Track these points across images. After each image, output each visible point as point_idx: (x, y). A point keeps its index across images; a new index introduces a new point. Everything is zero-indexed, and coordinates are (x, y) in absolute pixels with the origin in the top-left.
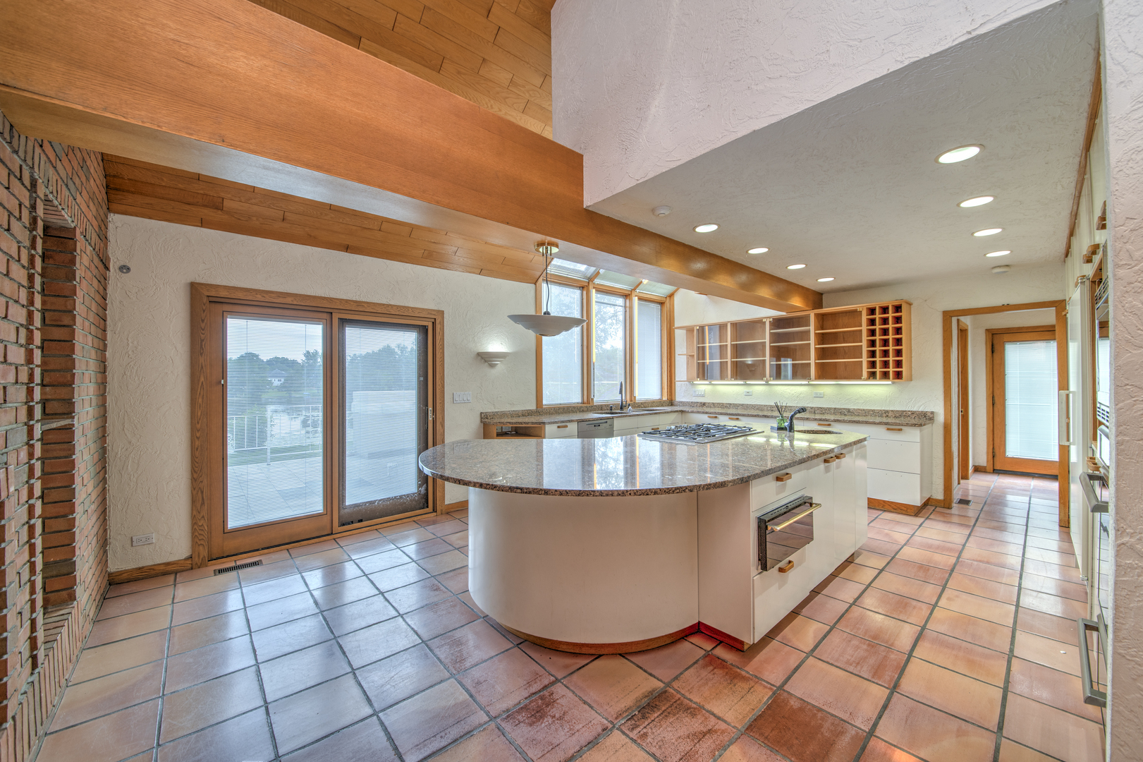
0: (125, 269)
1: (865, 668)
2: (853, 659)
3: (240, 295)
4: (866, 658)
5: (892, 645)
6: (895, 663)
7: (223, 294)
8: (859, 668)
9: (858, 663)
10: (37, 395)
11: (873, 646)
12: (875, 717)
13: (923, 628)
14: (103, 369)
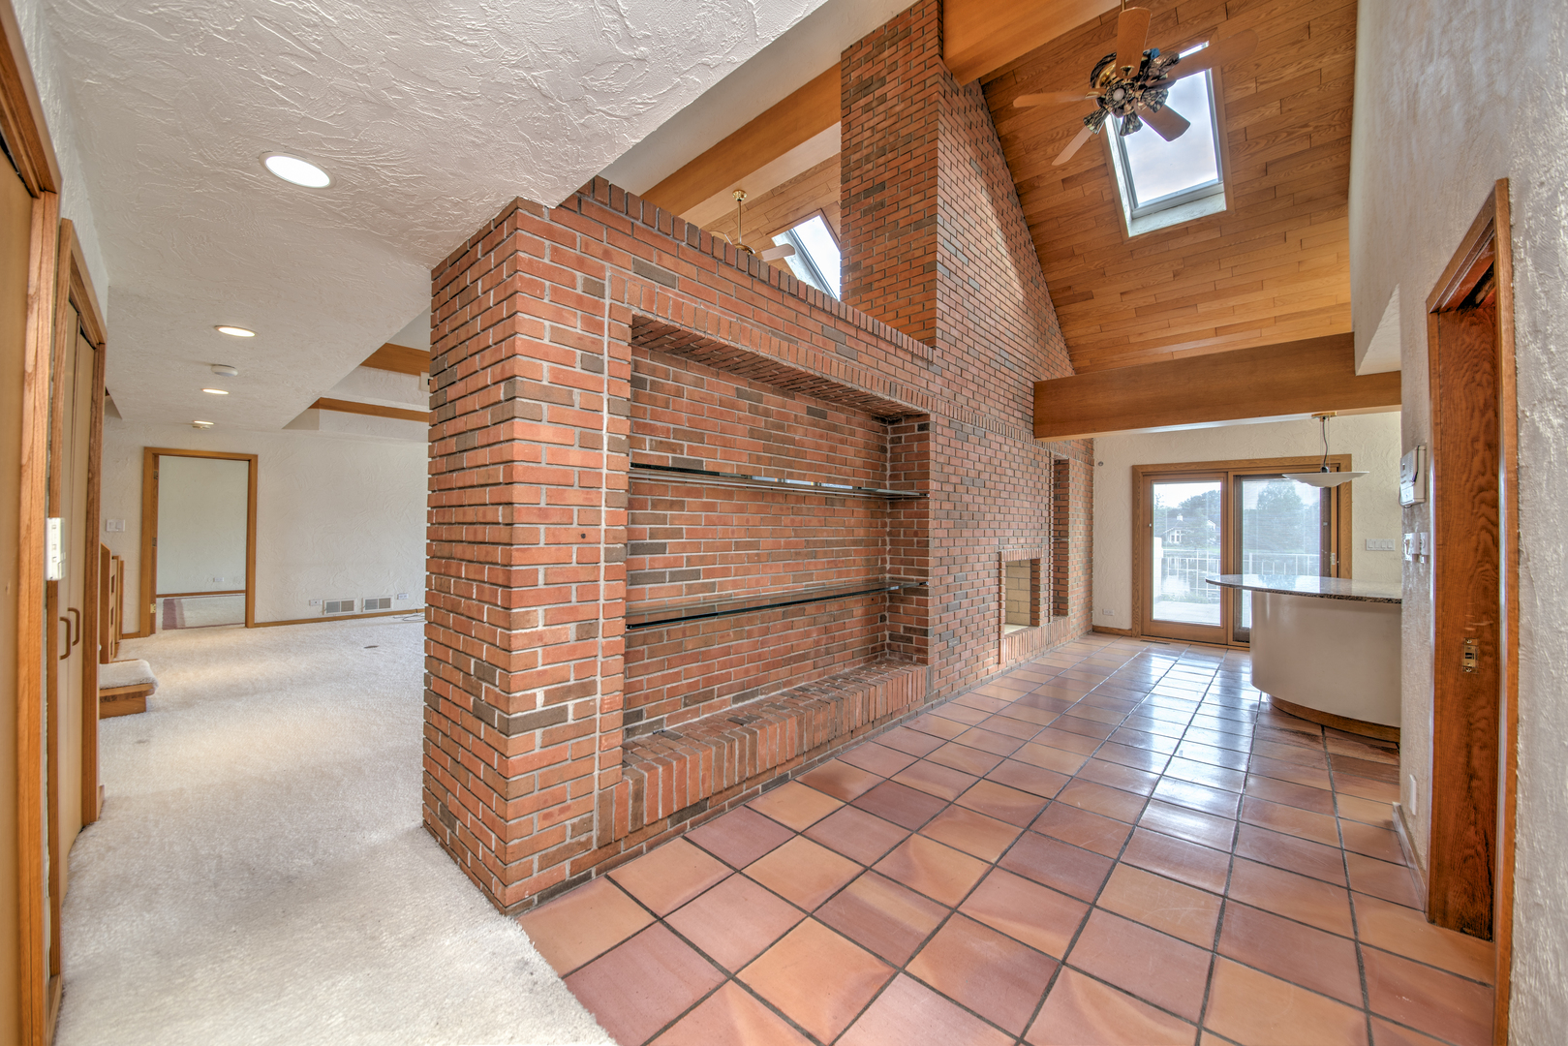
0: (1101, 464)
3: (1160, 469)
7: (1150, 469)
10: (1052, 528)
14: (1090, 518)
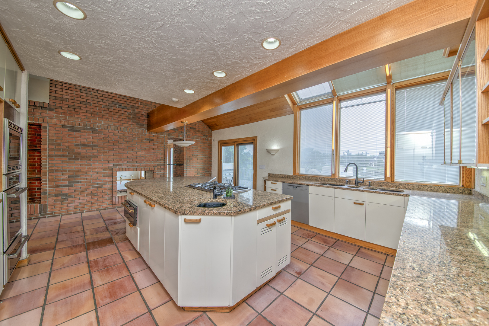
0: (213, 140)
1: (101, 260)
2: (107, 260)
4: (104, 262)
5: (99, 272)
6: (93, 267)
8: (103, 259)
9: (104, 260)
11: (105, 267)
12: (88, 254)
13: (93, 289)
